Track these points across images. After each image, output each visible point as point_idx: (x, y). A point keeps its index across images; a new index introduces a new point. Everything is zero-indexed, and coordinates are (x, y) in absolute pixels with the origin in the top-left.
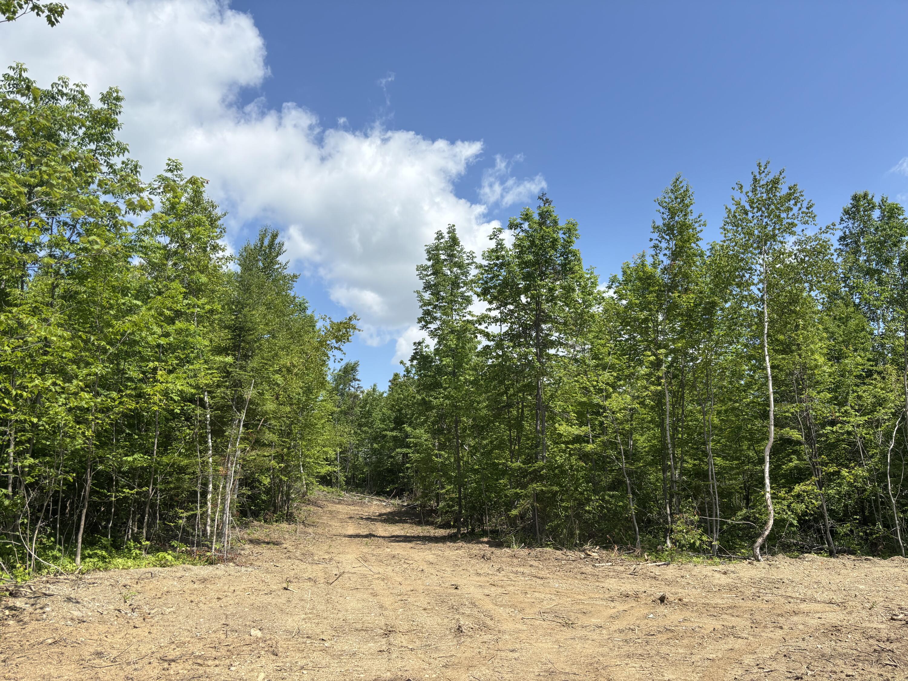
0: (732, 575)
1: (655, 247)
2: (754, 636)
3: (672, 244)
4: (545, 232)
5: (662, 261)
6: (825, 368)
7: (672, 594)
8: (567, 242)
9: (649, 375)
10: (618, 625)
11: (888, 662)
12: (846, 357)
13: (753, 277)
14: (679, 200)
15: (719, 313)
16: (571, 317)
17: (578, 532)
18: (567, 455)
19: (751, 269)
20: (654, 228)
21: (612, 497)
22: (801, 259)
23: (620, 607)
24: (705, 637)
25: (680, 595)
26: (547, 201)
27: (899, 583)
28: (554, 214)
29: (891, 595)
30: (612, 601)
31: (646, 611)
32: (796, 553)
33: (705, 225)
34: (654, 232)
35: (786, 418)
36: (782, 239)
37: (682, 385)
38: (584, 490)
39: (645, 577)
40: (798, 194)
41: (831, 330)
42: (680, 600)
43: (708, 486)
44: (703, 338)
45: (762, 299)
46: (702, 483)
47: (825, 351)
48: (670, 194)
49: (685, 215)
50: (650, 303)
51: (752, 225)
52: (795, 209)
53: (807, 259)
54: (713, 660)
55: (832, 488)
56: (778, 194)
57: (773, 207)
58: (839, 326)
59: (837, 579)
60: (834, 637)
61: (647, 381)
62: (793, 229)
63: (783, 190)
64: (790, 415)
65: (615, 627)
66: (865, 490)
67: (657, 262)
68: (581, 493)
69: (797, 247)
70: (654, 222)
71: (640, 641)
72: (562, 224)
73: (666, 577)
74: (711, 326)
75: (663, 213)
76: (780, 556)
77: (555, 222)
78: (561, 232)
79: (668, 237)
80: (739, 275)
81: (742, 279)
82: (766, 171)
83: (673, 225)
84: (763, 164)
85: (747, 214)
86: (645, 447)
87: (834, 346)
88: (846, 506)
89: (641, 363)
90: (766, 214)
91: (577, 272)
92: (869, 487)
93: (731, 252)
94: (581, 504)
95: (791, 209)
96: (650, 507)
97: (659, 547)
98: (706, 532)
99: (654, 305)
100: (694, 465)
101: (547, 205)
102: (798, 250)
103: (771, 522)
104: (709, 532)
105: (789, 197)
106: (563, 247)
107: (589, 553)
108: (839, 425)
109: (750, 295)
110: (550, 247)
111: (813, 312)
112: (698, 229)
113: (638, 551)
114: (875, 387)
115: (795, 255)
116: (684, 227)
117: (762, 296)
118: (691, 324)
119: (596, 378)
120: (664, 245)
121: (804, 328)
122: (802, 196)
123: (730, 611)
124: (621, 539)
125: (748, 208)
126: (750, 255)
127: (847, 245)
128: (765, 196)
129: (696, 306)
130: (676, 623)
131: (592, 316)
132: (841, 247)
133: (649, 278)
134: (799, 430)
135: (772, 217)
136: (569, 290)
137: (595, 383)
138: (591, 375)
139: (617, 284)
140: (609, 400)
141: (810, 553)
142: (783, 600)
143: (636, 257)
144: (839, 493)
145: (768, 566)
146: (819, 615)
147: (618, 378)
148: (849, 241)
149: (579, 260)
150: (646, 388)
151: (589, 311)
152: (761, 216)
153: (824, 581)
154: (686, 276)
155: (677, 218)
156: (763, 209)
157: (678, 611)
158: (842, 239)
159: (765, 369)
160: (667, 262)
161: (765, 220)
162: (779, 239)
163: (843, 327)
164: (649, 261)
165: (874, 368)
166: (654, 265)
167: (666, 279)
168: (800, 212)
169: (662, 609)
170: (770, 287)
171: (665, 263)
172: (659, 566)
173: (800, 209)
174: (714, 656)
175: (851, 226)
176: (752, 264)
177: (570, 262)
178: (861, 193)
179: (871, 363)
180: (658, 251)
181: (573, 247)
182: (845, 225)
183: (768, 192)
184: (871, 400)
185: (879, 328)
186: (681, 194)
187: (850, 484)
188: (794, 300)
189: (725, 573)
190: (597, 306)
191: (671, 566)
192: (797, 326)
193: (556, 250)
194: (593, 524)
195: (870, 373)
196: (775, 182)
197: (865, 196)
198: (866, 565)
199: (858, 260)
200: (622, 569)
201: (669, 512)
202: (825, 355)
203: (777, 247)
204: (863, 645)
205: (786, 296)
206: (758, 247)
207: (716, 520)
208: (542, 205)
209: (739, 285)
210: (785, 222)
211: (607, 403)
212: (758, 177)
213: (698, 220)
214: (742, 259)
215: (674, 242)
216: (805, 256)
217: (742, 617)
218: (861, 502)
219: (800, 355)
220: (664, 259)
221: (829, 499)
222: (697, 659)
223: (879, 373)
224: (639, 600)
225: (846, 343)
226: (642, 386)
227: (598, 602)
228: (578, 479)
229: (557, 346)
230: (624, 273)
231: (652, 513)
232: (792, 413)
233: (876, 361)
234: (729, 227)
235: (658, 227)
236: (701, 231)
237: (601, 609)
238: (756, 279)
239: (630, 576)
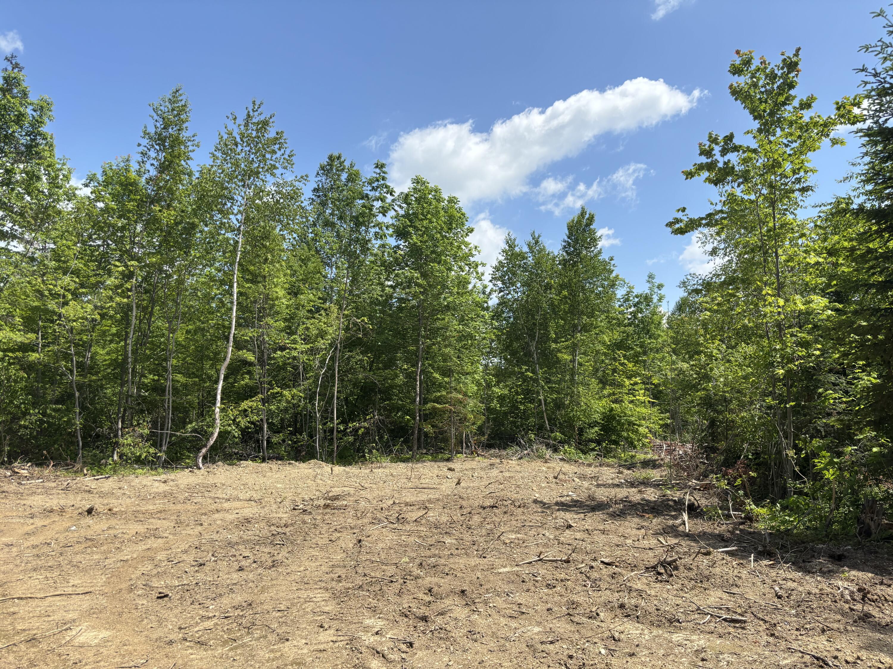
0: (171, 483)
1: (143, 154)
2: (174, 534)
3: (162, 156)
4: (9, 102)
5: (149, 171)
6: (284, 301)
7: (103, 505)
8: (37, 121)
9: (117, 287)
10: (34, 540)
11: (278, 543)
12: (302, 294)
13: (234, 207)
14: (175, 112)
15: (198, 235)
16: (31, 209)
17: (7, 448)
18: (5, 364)
19: (233, 199)
20: (145, 133)
21: (54, 410)
22: (277, 200)
23: (39, 522)
24: (126, 541)
25: (111, 505)
26: (16, 66)
27: (309, 481)
28: (24, 84)
29: (299, 490)
30: (32, 518)
31: (69, 524)
32: (235, 461)
33: (198, 146)
34: (144, 137)
35: (246, 341)
36: (264, 178)
37: (153, 301)
38: (21, 403)
39: (79, 491)
40: (283, 141)
41: (294, 268)
42: (110, 510)
43: (163, 401)
44: (178, 257)
45: (239, 229)
46: (158, 398)
47: (287, 286)
48: (167, 103)
49: (179, 130)
50: (129, 211)
51: (240, 157)
52: (279, 153)
53: (282, 201)
54: (127, 561)
55: (274, 405)
56: (265, 135)
57: (260, 145)
58: (301, 266)
59: (261, 480)
60: (243, 528)
61: (113, 292)
62: (274, 171)
63: (271, 133)
64: (248, 339)
65: (28, 544)
66: (299, 406)
67: (142, 170)
68: (18, 407)
69: (275, 188)
70: (145, 127)
71: (53, 553)
72: (33, 98)
73: (102, 490)
74: (189, 247)
75: (156, 121)
76: (220, 463)
77: (25, 94)
78: (31, 107)
79: (157, 147)
80: (222, 202)
81: (223, 207)
82: (259, 110)
83: (166, 137)
84: (258, 103)
85: (237, 146)
86: (105, 360)
87: (295, 283)
88: (282, 419)
89: (110, 273)
90: (254, 151)
91: (45, 159)
92: (302, 403)
93: (217, 179)
94: (15, 418)
95: (276, 153)
96: (101, 422)
97: (103, 461)
98: (154, 445)
99: (134, 214)
100: (154, 380)
101: (16, 70)
102: (275, 191)
103: (216, 435)
104: (158, 445)
105: (275, 141)
106: (32, 125)
107: (16, 470)
108: (288, 351)
109: (228, 223)
110: (13, 121)
111: (280, 250)
112: (191, 148)
113: (78, 466)
114: (320, 321)
115: (273, 195)
116: (176, 142)
117: (240, 227)
118: (168, 240)
119: (54, 282)
120: (153, 154)
121: (272, 262)
122: (286, 143)
123: (159, 515)
124: (60, 455)
125: (238, 140)
126: (234, 186)
127: (319, 196)
128: (254, 134)
129: (177, 224)
130: (99, 532)
131: (59, 212)
132: (313, 197)
133: (131, 184)
134: (254, 353)
135: (258, 154)
136: (33, 177)
137: (51, 287)
138: (49, 277)
139: (96, 184)
140: (66, 307)
141: (247, 460)
142: (210, 501)
143: (120, 160)
144: (278, 408)
145: (207, 473)
146: (237, 511)
147: (82, 286)
148: (321, 194)
149: (51, 145)
150: (111, 299)
151: (55, 206)
152: (249, 151)
153: (251, 482)
154: (171, 191)
155: (170, 130)
156: (252, 146)
157: (105, 521)
158: (315, 190)
159: (232, 295)
160: (153, 172)
161: (252, 156)
162: (261, 177)
163: (304, 267)
164: (134, 166)
165: (322, 305)
166: (139, 173)
167: (150, 190)
168: (282, 157)
169: (89, 520)
170: (247, 220)
171: (151, 174)
172: (98, 479)
173: (283, 155)
174: (129, 557)
175: (324, 180)
176: (235, 194)
177: (37, 145)
178: (336, 154)
179: (320, 301)
180: (146, 159)
181: (43, 129)
182: (320, 179)
183: (257, 131)
184: (315, 332)
185: (331, 273)
186: (178, 107)
187: (288, 402)
188: (266, 236)
189: (165, 482)
190: (66, 202)
191: (111, 479)
192: (266, 259)
193: (21, 127)
194: (29, 440)
195: (318, 310)
196: (265, 124)
197: (339, 158)
198: (288, 468)
199: (325, 212)
200: (54, 485)
201: (120, 426)
202: (285, 289)
203: (259, 183)
204: (265, 532)
205: (260, 231)
206: (242, 180)
207: (167, 433)
208: (10, 68)
209: (220, 211)
210: (268, 162)
211: (63, 311)
212: (251, 113)
213: (192, 139)
214: (227, 188)
215: (164, 154)
216: (280, 198)
217: (168, 519)
218: (295, 415)
219: (265, 287)
220: (151, 169)
221: (270, 413)
222: (110, 562)
223: (326, 310)
224: (64, 514)
225: (304, 281)
226: (107, 296)
227: (14, 520)
228: (16, 392)
229: (9, 239)
230: (104, 173)
231: (102, 428)
232: (250, 337)
233: (325, 300)
234: (219, 154)
235: (148, 134)
236: (194, 151)
237: (16, 527)
238: (236, 209)
239: (61, 492)
